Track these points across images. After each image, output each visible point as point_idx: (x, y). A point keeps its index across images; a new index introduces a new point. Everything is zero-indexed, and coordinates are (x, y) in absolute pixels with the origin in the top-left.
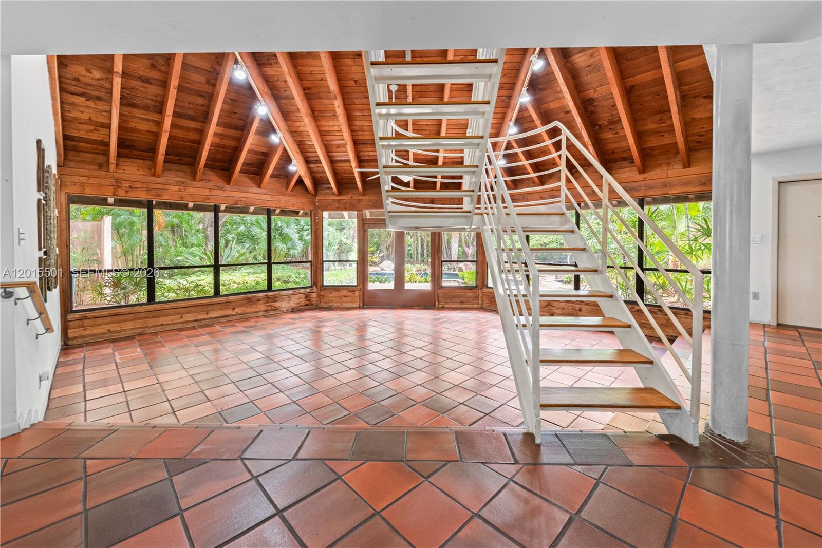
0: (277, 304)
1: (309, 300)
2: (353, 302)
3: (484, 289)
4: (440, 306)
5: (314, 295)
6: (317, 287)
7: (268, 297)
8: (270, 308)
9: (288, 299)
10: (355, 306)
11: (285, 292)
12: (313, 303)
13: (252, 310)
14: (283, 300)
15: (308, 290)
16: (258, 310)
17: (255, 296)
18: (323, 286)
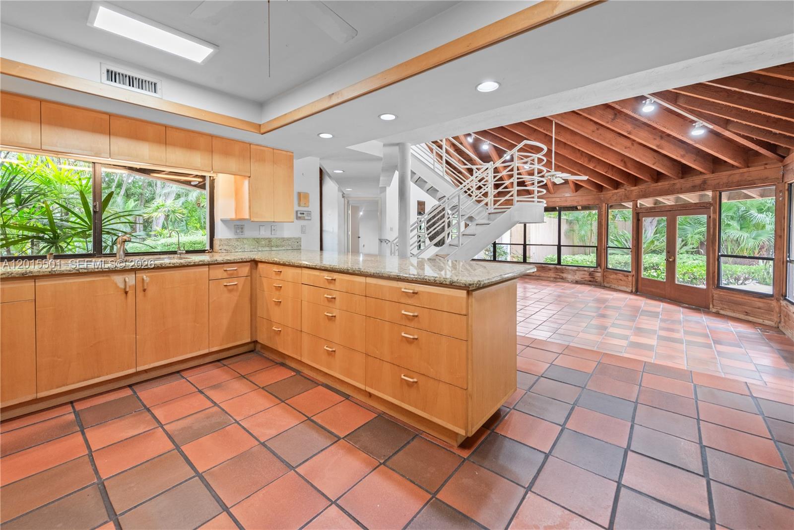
0: (564, 275)
1: (594, 278)
2: (625, 286)
4: (714, 310)
5: (599, 275)
6: (601, 267)
7: (557, 269)
8: (558, 277)
9: (573, 273)
10: (627, 290)
11: (570, 268)
12: (597, 281)
13: (545, 275)
14: (569, 273)
15: (592, 269)
16: (549, 276)
17: (547, 267)
18: (607, 268)
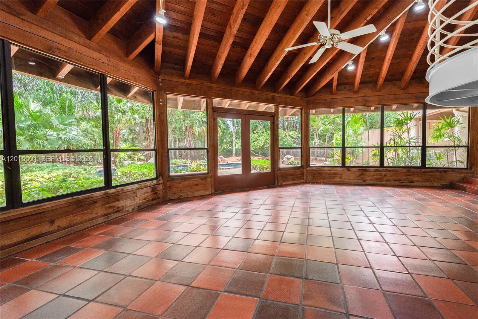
0: (121, 204)
1: (156, 193)
2: (205, 190)
3: (307, 168)
4: (279, 184)
5: (160, 187)
6: (163, 178)
7: (107, 196)
8: (111, 210)
9: (132, 195)
10: (207, 193)
11: (129, 187)
12: (160, 196)
13: (85, 218)
14: (127, 197)
15: (155, 182)
16: (94, 216)
17: (89, 198)
18: (169, 177)
